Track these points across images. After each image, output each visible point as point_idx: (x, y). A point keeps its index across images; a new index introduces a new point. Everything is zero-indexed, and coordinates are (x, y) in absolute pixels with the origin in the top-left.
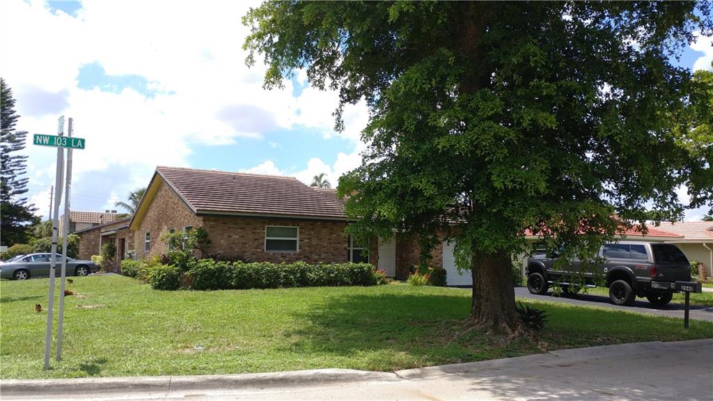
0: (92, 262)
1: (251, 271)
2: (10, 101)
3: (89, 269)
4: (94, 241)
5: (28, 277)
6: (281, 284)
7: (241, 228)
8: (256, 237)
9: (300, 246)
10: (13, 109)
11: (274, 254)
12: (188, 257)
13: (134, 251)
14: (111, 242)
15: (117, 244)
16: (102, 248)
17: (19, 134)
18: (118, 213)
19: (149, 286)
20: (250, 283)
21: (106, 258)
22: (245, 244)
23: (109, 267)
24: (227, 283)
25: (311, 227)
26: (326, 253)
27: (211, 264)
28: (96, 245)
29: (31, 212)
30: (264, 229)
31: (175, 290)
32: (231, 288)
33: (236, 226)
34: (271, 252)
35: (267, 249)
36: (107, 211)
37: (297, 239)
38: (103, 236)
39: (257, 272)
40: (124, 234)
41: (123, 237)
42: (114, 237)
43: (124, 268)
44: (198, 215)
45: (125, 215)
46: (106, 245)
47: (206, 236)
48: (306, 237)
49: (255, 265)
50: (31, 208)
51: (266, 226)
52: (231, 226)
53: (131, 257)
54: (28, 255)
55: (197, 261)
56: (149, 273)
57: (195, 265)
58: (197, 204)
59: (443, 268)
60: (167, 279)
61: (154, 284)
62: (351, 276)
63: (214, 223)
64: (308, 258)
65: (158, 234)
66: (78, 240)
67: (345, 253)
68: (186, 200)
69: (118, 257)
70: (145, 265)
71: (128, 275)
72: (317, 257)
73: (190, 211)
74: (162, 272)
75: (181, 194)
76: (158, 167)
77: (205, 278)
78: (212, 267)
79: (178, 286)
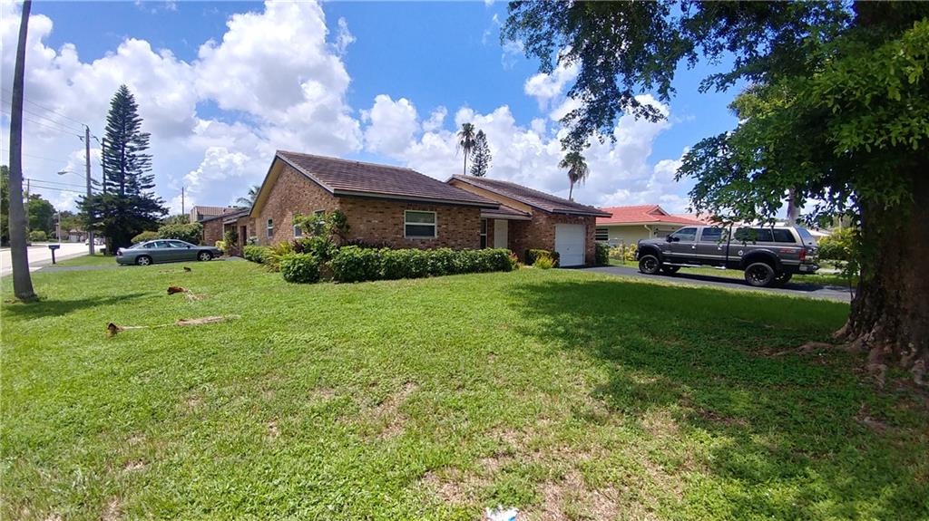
0: (216, 247)
1: (401, 260)
2: (134, 106)
3: (213, 255)
4: (217, 229)
5: (151, 262)
6: (429, 272)
7: (380, 212)
8: (396, 222)
9: (438, 232)
10: (136, 113)
11: (413, 239)
12: (327, 245)
13: (256, 237)
14: (233, 229)
15: (239, 231)
16: (225, 234)
17: (143, 136)
18: (238, 207)
19: (280, 275)
20: (400, 272)
21: (229, 244)
22: (385, 229)
23: (233, 252)
24: (374, 273)
25: (447, 212)
26: (461, 239)
27: (359, 253)
28: (220, 233)
29: (159, 205)
30: (403, 214)
31: (315, 283)
32: (379, 278)
33: (375, 210)
34: (411, 238)
35: (407, 235)
36: (229, 206)
37: (435, 224)
38: (225, 225)
39: (407, 259)
40: (246, 222)
41: (244, 225)
42: (235, 225)
43: (247, 254)
44: (335, 195)
45: (244, 208)
46: (229, 232)
47: (344, 219)
48: (444, 222)
49: (403, 252)
50: (159, 200)
51: (405, 211)
52: (371, 210)
53: (253, 243)
54: (150, 242)
55: (338, 248)
56: (277, 261)
57: (338, 253)
58: (332, 184)
59: (556, 251)
60: (304, 271)
61: (288, 276)
62: (491, 262)
63: (351, 206)
64: (445, 245)
65: (282, 221)
66: (200, 228)
67: (478, 238)
68: (317, 180)
69: (240, 243)
70: (272, 252)
71: (252, 261)
72: (453, 243)
73: (323, 192)
74: (297, 262)
75: (310, 175)
76: (278, 151)
77: (350, 269)
78: (358, 255)
79: (318, 278)
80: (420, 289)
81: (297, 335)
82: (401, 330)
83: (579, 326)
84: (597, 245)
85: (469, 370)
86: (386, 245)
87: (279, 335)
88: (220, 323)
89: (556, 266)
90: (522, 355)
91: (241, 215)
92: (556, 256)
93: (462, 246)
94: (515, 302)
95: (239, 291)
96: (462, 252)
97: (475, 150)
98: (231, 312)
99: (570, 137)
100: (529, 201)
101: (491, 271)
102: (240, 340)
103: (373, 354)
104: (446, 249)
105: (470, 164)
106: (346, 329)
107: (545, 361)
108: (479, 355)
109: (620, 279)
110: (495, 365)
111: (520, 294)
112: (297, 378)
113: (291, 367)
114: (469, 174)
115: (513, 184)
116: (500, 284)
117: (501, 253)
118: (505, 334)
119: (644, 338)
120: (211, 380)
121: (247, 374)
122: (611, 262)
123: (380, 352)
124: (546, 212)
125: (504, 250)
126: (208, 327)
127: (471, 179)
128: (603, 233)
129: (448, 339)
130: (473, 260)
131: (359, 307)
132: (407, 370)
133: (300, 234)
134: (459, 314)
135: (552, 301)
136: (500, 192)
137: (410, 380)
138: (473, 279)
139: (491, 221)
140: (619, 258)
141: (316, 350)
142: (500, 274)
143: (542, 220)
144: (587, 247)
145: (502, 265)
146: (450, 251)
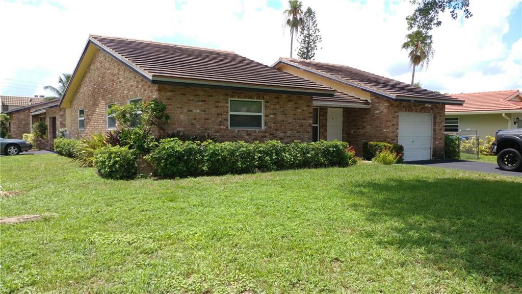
0: (23, 140)
1: (226, 153)
3: (21, 148)
4: (25, 120)
6: (256, 167)
7: (202, 101)
8: (219, 111)
9: (265, 123)
11: (238, 131)
12: (145, 137)
13: (66, 129)
14: (41, 121)
15: (48, 123)
16: (33, 126)
18: (45, 97)
20: (225, 168)
21: (37, 136)
22: (207, 119)
23: (41, 146)
24: (197, 169)
25: (275, 100)
26: (291, 130)
27: (179, 146)
28: (27, 125)
30: (227, 103)
31: (133, 179)
32: (203, 174)
33: (197, 99)
34: (236, 129)
35: (230, 126)
36: (35, 96)
37: (262, 114)
38: (32, 116)
39: (232, 153)
40: (55, 113)
41: (54, 116)
42: (44, 116)
43: (57, 147)
44: (154, 82)
45: (54, 98)
46: (37, 124)
47: (163, 109)
48: (271, 112)
49: (228, 145)
51: (229, 99)
52: (192, 98)
53: (63, 135)
55: (157, 140)
56: (91, 154)
57: (157, 146)
58: (150, 70)
59: (399, 143)
60: (121, 166)
61: (103, 171)
62: (325, 156)
63: (171, 94)
64: (273, 137)
65: (94, 111)
66: (7, 119)
67: (310, 129)
68: (134, 65)
69: (49, 135)
70: (85, 145)
71: (63, 155)
72: (282, 134)
73: (139, 78)
74: (113, 156)
75: (126, 60)
76: (91, 36)
77: (171, 164)
78: (179, 149)
79: (135, 174)
80: (247, 185)
81: (119, 236)
82: (231, 232)
83: (434, 230)
84: (447, 137)
85: (313, 279)
86: (209, 137)
87: (100, 235)
88: (37, 222)
89: (400, 161)
90: (371, 262)
91: (50, 105)
92: (399, 150)
93: (292, 138)
94: (357, 202)
95: (53, 187)
96: (293, 144)
97: (303, 29)
98: (48, 210)
99: (417, 14)
100: (368, 87)
101: (325, 166)
102: (60, 241)
103: (204, 259)
104: (274, 142)
105: (298, 46)
106: (171, 231)
107: (400, 270)
108: (322, 261)
109: (475, 175)
110: (341, 273)
111: (362, 193)
112: (124, 283)
113: (116, 271)
114: (296, 57)
115: (348, 68)
116: (337, 181)
117: (336, 146)
118: (350, 239)
119: (513, 245)
120: (33, 284)
121: (71, 277)
122: (463, 156)
123: (210, 257)
124: (388, 99)
125: (339, 143)
126: (24, 226)
127: (300, 63)
128: (453, 123)
129: (284, 243)
130: (304, 154)
131: (183, 205)
132: (243, 278)
133: (114, 126)
134: (295, 214)
135: (399, 201)
136: (334, 77)
137: (248, 288)
138: (306, 174)
139: (323, 110)
140: (472, 153)
141: (141, 253)
142: (336, 170)
143: (383, 107)
144: (435, 139)
145: (337, 160)
146: (279, 144)
